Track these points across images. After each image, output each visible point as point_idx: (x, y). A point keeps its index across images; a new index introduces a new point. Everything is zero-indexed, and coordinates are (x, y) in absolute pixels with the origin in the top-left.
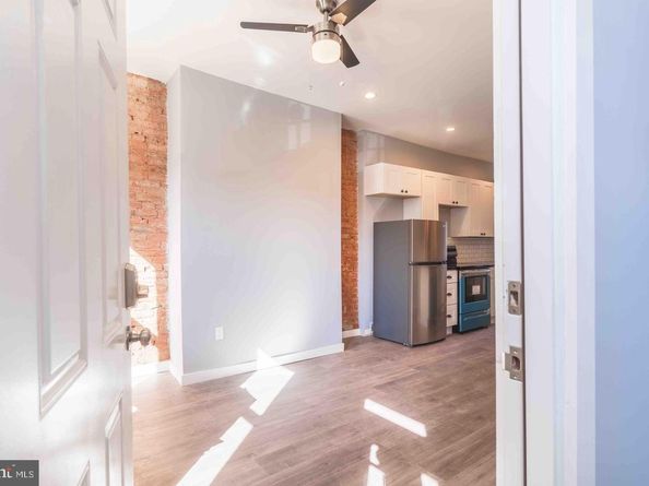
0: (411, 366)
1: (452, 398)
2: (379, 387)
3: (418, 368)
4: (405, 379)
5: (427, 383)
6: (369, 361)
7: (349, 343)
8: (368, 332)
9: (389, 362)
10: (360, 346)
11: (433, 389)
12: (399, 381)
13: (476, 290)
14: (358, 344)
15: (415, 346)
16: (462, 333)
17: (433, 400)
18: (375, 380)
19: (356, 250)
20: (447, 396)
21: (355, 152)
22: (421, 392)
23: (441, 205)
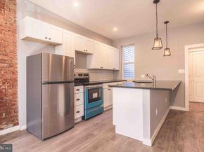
13: (95, 95)
15: (45, 139)
16: (86, 120)
23: (76, 51)
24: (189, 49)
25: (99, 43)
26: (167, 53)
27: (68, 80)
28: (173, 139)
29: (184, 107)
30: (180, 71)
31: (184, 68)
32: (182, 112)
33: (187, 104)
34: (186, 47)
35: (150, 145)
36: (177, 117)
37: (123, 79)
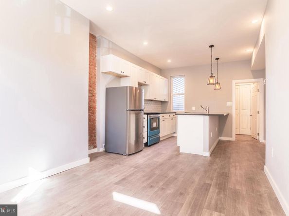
0: (131, 167)
1: (161, 184)
2: (118, 183)
3: (135, 167)
4: (130, 175)
5: (144, 176)
6: (107, 166)
7: (92, 157)
8: (102, 149)
9: (118, 166)
10: (99, 158)
11: (148, 179)
12: (128, 176)
13: (155, 125)
14: (97, 157)
15: (129, 155)
16: (149, 146)
17: (151, 187)
18: (114, 178)
19: (95, 103)
20: (157, 183)
21: (96, 47)
22: (143, 182)
23: (138, 83)
24: (236, 83)
25: (154, 74)
26: (217, 87)
27: (137, 109)
28: (224, 154)
29: (232, 137)
30: (228, 104)
31: (231, 101)
32: (230, 141)
33: (234, 135)
34: (234, 82)
35: (209, 156)
36: (225, 144)
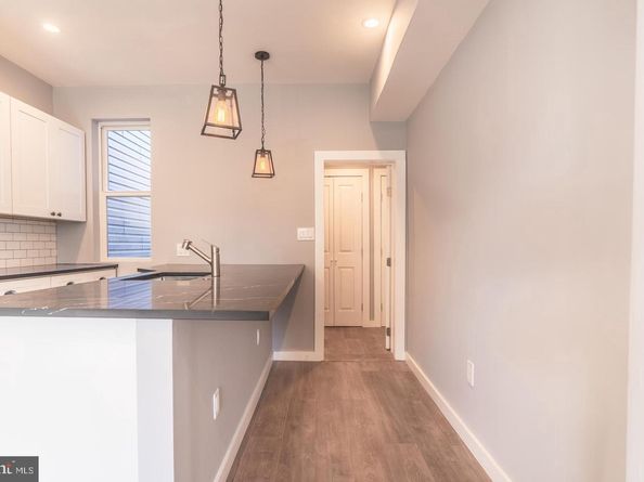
37: (105, 259)
